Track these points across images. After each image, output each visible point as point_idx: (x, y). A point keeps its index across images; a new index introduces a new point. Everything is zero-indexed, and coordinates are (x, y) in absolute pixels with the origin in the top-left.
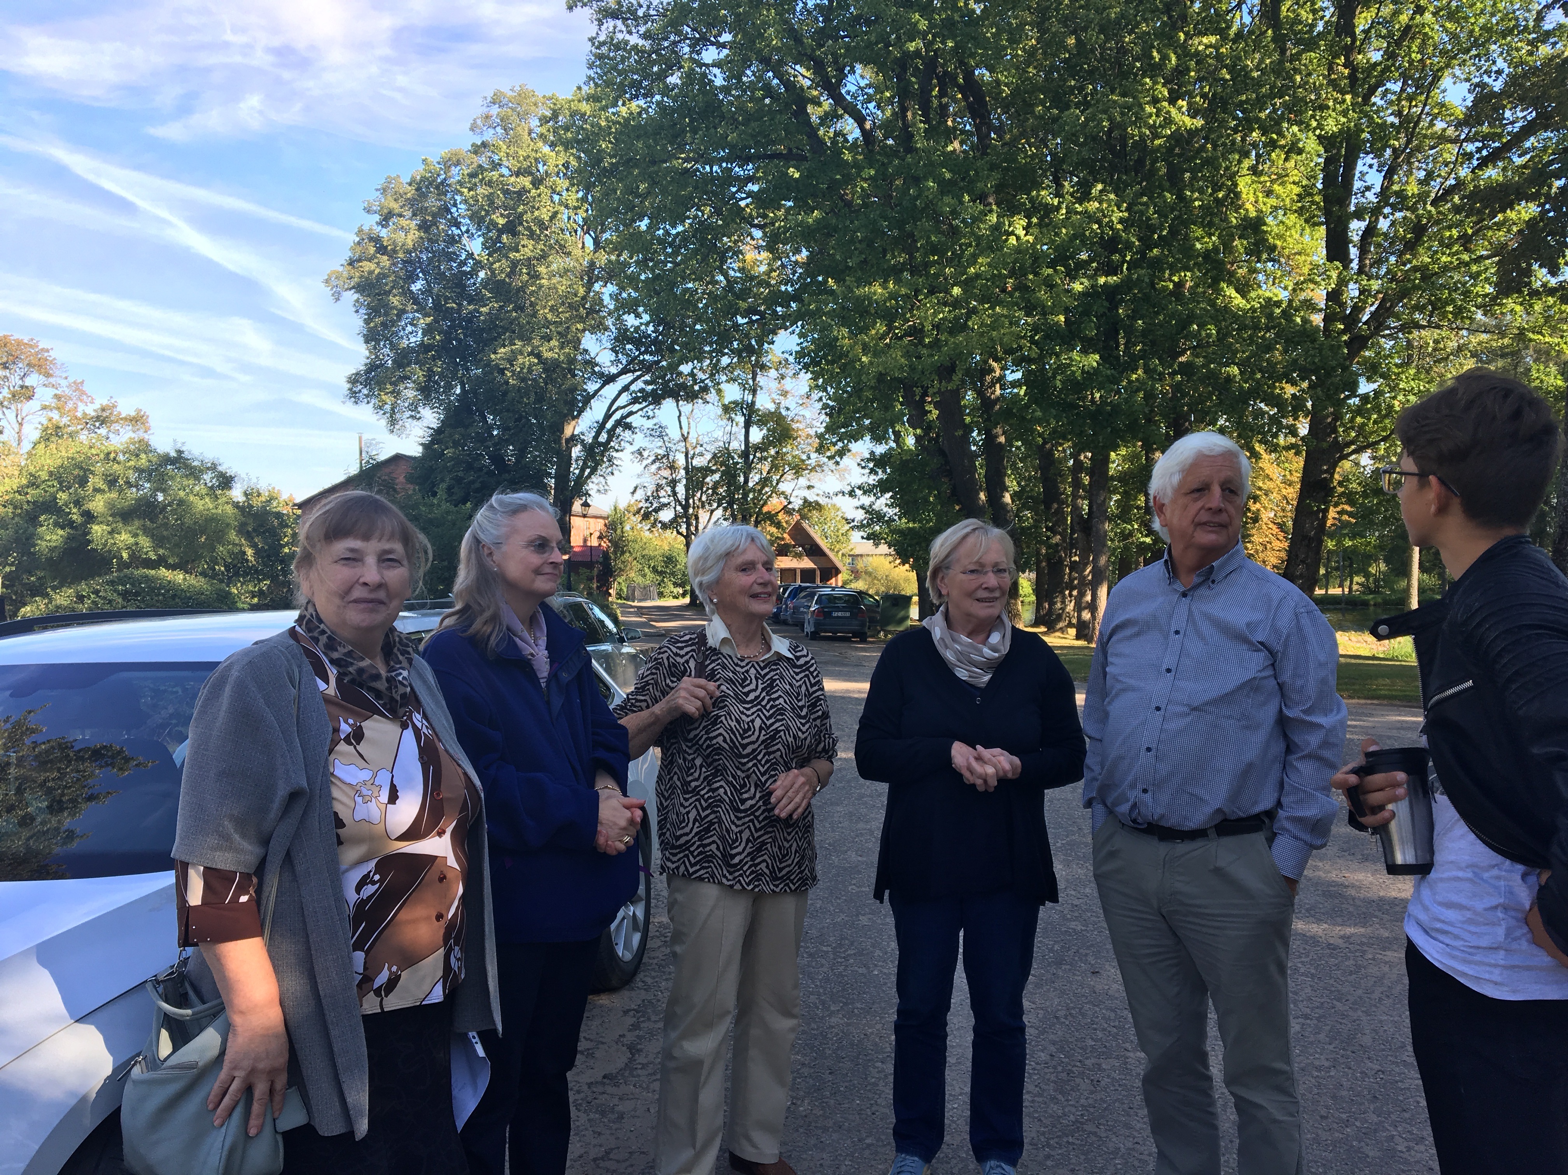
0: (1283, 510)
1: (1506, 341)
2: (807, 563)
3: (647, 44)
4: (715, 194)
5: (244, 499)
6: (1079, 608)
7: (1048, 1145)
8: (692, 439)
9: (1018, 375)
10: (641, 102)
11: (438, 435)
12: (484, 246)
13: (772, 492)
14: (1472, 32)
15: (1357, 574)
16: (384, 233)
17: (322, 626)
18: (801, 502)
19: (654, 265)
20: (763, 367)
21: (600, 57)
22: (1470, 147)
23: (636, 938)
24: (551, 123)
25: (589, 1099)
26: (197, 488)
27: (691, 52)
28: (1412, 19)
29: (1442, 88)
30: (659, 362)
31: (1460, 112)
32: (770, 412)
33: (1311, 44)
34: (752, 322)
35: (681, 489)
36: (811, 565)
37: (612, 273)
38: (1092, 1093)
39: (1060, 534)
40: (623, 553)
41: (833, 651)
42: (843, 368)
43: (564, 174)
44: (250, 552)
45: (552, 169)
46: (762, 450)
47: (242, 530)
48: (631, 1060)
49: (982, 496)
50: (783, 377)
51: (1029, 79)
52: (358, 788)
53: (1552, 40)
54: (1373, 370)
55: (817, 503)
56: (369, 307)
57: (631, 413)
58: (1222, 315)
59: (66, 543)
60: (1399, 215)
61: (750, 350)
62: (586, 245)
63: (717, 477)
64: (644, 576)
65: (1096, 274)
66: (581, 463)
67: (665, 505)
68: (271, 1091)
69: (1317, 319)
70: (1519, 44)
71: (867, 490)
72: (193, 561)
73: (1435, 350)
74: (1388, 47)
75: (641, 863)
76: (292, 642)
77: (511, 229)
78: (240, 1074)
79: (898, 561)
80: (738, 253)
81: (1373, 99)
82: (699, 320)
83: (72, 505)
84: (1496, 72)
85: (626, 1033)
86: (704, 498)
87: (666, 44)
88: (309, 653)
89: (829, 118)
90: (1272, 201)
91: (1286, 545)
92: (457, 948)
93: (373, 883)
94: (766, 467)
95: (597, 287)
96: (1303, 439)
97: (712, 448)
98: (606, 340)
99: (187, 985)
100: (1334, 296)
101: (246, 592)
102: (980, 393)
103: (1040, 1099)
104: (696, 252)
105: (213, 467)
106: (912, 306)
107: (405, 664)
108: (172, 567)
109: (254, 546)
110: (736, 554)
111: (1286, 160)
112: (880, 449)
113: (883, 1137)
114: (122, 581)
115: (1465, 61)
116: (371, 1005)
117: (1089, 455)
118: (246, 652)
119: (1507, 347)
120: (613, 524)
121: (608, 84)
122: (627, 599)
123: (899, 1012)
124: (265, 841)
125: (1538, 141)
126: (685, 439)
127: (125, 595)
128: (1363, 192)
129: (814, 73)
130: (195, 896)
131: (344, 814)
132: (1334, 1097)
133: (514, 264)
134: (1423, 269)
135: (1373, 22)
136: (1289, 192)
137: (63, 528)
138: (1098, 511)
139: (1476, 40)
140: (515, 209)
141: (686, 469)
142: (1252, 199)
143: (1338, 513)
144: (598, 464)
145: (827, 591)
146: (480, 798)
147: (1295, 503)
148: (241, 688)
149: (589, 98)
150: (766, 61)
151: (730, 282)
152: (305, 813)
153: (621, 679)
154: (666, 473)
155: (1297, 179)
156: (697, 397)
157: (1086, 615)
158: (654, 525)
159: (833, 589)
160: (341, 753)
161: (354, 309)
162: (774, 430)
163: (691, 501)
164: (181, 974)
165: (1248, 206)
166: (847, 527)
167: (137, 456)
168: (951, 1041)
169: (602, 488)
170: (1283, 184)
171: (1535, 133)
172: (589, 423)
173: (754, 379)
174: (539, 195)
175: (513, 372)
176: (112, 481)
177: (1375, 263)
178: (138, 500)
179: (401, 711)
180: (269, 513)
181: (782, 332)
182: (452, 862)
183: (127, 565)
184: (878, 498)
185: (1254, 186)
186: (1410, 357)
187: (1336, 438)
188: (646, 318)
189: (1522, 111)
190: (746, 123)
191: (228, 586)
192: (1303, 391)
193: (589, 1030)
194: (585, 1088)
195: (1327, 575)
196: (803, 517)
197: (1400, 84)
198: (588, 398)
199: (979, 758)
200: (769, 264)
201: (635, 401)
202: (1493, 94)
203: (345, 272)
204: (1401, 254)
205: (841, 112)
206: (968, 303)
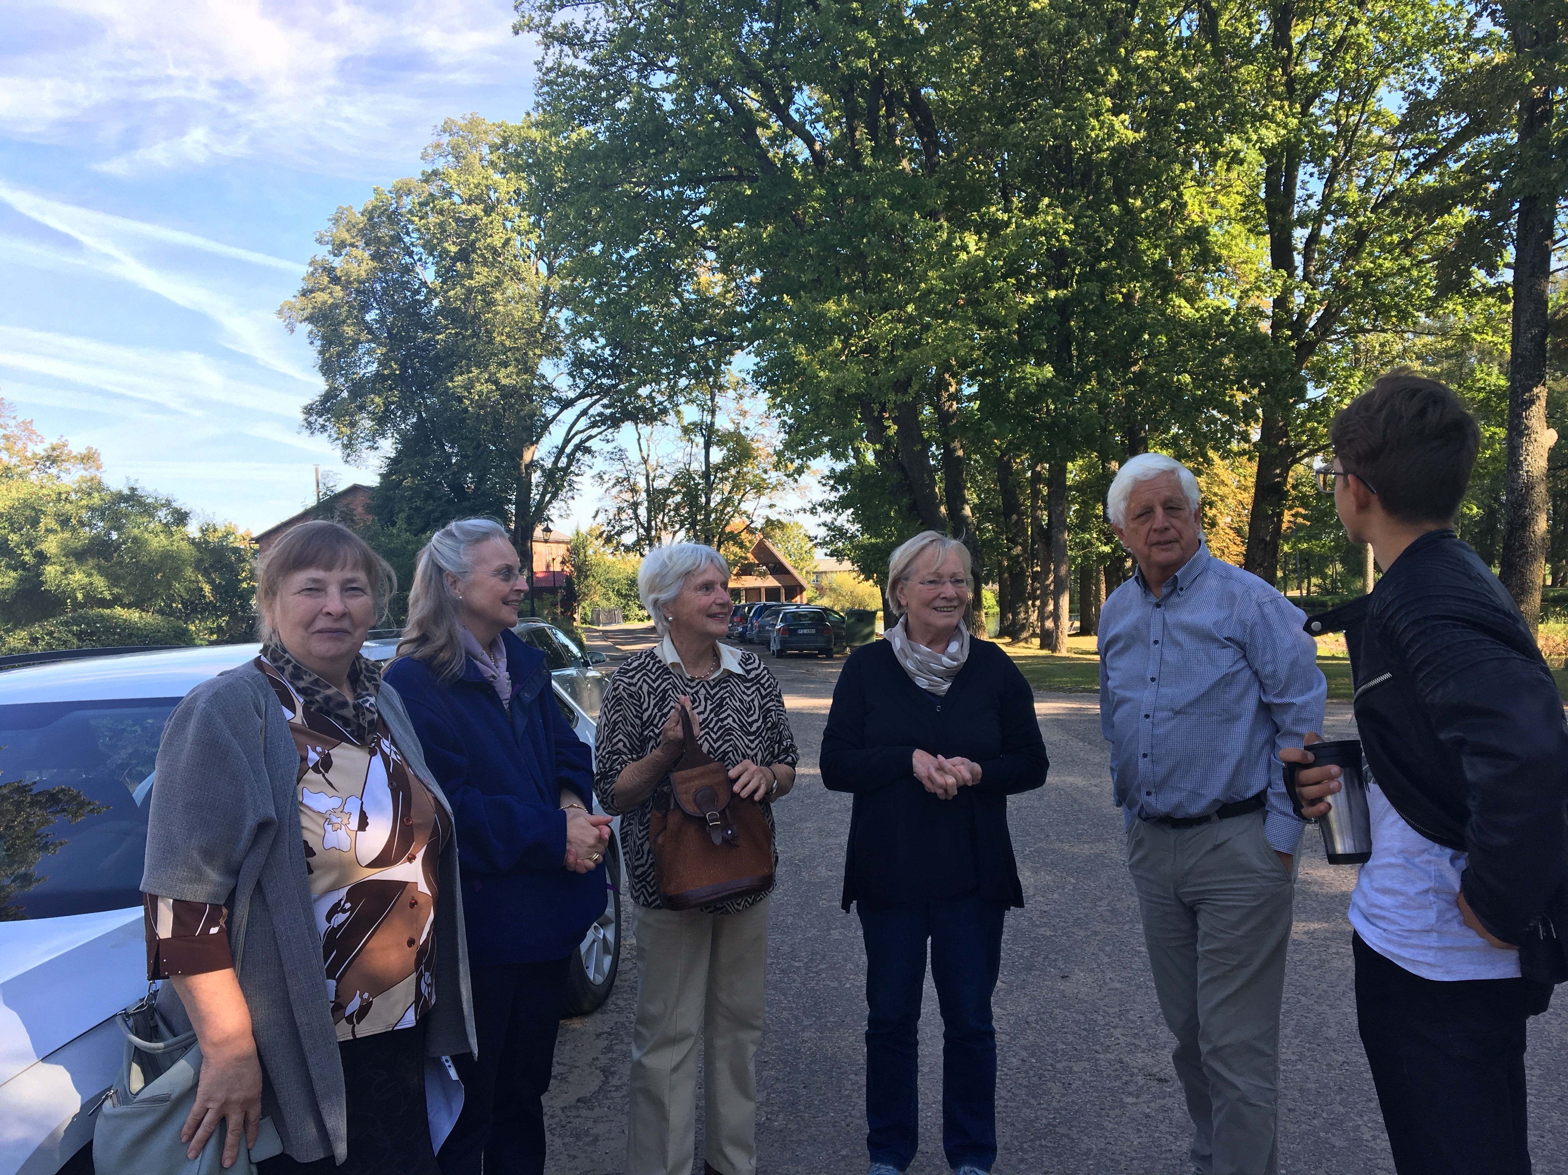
0: (1239, 515)
1: (1450, 343)
2: (771, 582)
3: (595, 70)
4: (667, 218)
5: (200, 535)
6: (1042, 618)
7: (1022, 1149)
8: (652, 462)
9: (975, 389)
10: (591, 128)
11: (394, 463)
12: (438, 274)
13: (734, 512)
14: (1404, 41)
15: (1315, 574)
16: (337, 262)
17: (287, 655)
18: (763, 521)
19: (609, 289)
20: (721, 388)
21: (549, 83)
22: (1407, 154)
23: (607, 961)
24: (501, 151)
25: (564, 1123)
26: (152, 525)
27: (640, 77)
28: (1347, 30)
29: (1378, 97)
30: (617, 385)
31: (1396, 120)
32: (730, 433)
33: (1248, 57)
34: (708, 343)
35: (642, 512)
36: (775, 583)
37: (567, 299)
38: (1063, 1095)
39: (1021, 544)
40: (586, 577)
41: (799, 668)
42: (801, 385)
43: (516, 201)
44: (207, 588)
45: (503, 196)
46: (723, 470)
47: (198, 565)
48: (605, 1082)
49: (943, 509)
50: (741, 397)
51: (974, 96)
52: (327, 816)
53: (1482, 48)
54: (1320, 375)
55: (779, 521)
56: (323, 338)
57: (590, 437)
58: (1173, 323)
59: (19, 585)
60: (1341, 222)
61: (708, 371)
62: (540, 270)
63: (678, 498)
64: (609, 599)
65: (1046, 288)
66: (541, 489)
67: (627, 528)
68: (246, 1122)
69: (1265, 326)
70: (1451, 53)
71: (828, 507)
72: (149, 599)
73: (1381, 353)
74: (1324, 59)
75: (609, 881)
76: (257, 672)
77: (464, 256)
78: (213, 1106)
79: (862, 577)
80: (692, 275)
81: (1312, 110)
82: (654, 343)
83: (24, 547)
84: (1429, 80)
85: (600, 1056)
86: (666, 520)
87: (614, 69)
88: (275, 683)
89: (780, 139)
90: (1218, 212)
91: (1243, 549)
92: (427, 974)
93: (344, 911)
94: (727, 487)
95: (552, 312)
96: (1255, 444)
97: (673, 470)
98: (564, 364)
99: (157, 1017)
100: (1280, 303)
101: (205, 629)
102: (938, 408)
103: (1014, 1104)
104: (650, 275)
105: (168, 504)
106: (868, 323)
107: (372, 690)
108: (129, 606)
109: (211, 582)
110: (696, 573)
111: (1228, 170)
112: (840, 466)
113: (859, 1148)
114: (76, 621)
115: (1398, 69)
116: (343, 1032)
117: (1047, 466)
118: (211, 684)
119: (1452, 348)
120: (576, 549)
121: (556, 111)
122: (591, 623)
123: (870, 1022)
124: (234, 871)
125: (1473, 147)
126: (645, 461)
127: (79, 635)
128: (1305, 200)
129: (762, 96)
130: (165, 930)
131: (313, 842)
132: (1301, 1090)
133: (470, 290)
134: (1365, 275)
135: (1308, 34)
136: (1232, 202)
137: (15, 570)
138: (1057, 522)
139: (1409, 49)
140: (466, 237)
141: (647, 491)
142: (1197, 210)
143: (1293, 515)
144: (558, 489)
145: (793, 609)
146: (450, 820)
147: (1250, 507)
148: (207, 722)
149: (537, 125)
150: (714, 85)
151: (685, 305)
152: (275, 842)
153: (587, 703)
154: (628, 496)
155: (1240, 189)
156: (656, 420)
157: (1049, 624)
158: (616, 548)
159: (798, 606)
160: (309, 782)
161: (308, 341)
162: (734, 450)
163: (653, 523)
164: (151, 1007)
165: (1194, 217)
166: (810, 544)
167: (89, 494)
168: (922, 1049)
169: (563, 513)
170: (1227, 194)
171: (1469, 139)
172: (548, 448)
173: (712, 400)
174: (491, 223)
175: (472, 400)
176: (64, 521)
177: (1318, 270)
178: (93, 540)
179: (369, 738)
180: (228, 548)
181: (738, 352)
182: (423, 887)
183: (82, 606)
184: (840, 515)
185: (1199, 197)
186: (1357, 361)
187: (1288, 441)
188: (602, 341)
189: (1456, 117)
190: (696, 147)
191: (186, 623)
192: (1254, 398)
193: (562, 1054)
194: (559, 1112)
195: (1285, 578)
196: (767, 536)
197: (1337, 94)
198: (547, 423)
199: (940, 769)
200: (724, 286)
201: (594, 425)
202: (1427, 102)
203: (299, 303)
204: (1344, 261)
205: (789, 132)
206: (921, 319)
